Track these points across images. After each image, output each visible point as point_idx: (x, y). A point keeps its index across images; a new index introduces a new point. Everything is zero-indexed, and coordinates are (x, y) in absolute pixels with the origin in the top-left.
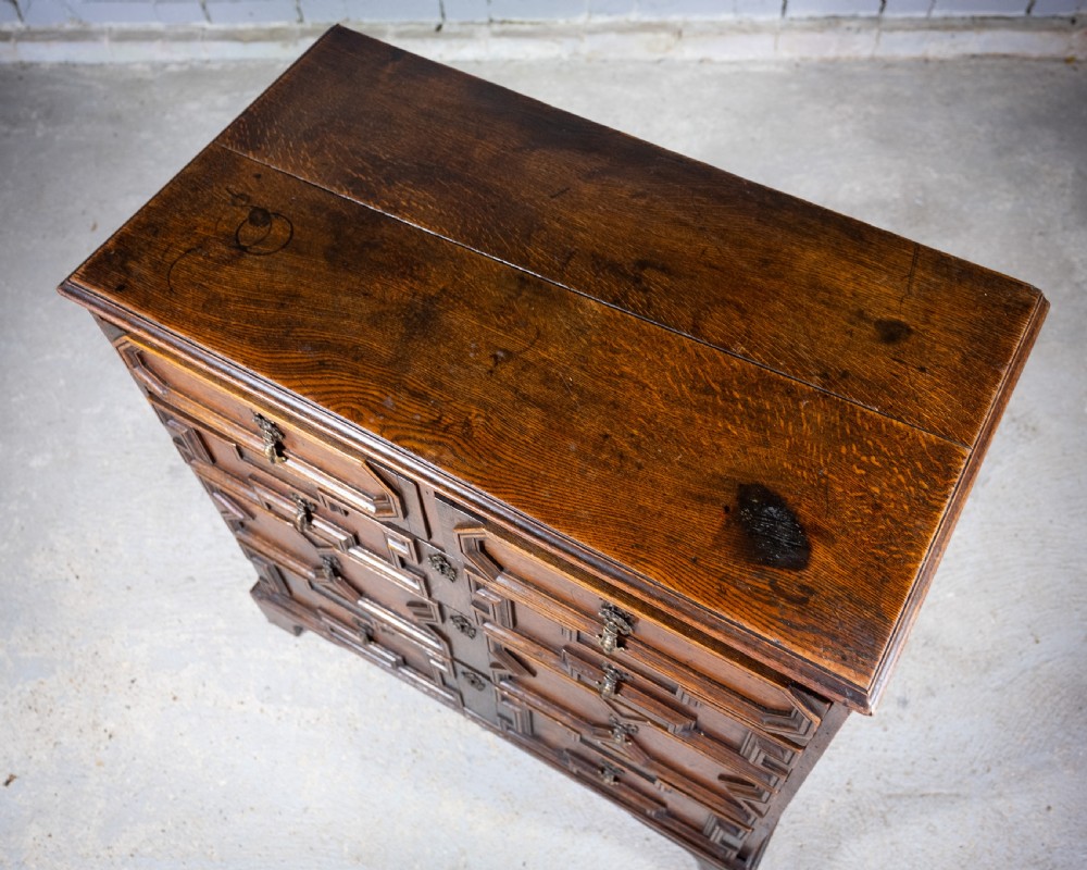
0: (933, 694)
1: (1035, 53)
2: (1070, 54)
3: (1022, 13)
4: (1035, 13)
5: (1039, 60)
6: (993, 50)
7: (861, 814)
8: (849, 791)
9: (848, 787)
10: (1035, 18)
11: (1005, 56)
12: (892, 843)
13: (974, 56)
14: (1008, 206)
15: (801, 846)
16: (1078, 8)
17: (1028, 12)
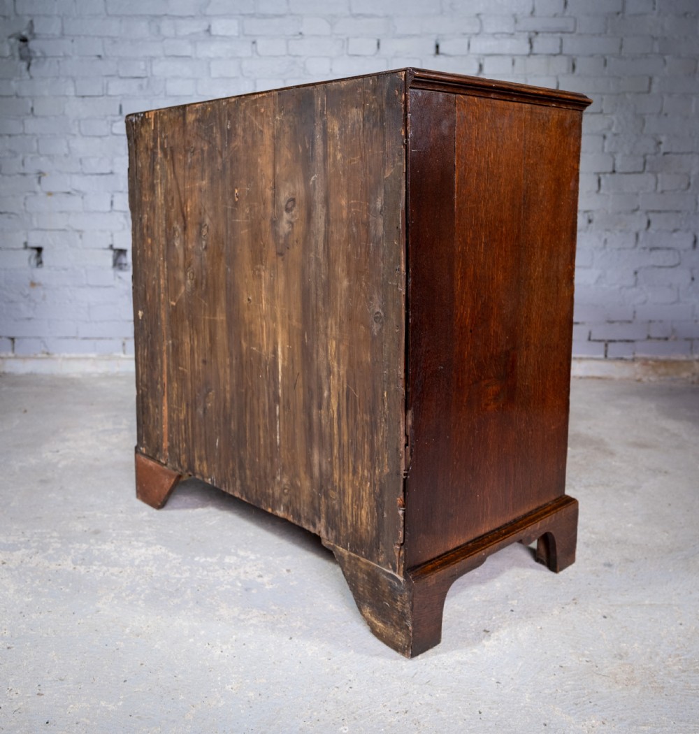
0: (632, 561)
1: (617, 376)
2: (638, 377)
3: (602, 356)
4: (609, 356)
5: (620, 379)
6: (591, 374)
7: (589, 614)
8: (576, 603)
9: (575, 601)
10: (610, 359)
11: (599, 378)
12: (622, 628)
13: (581, 378)
15: (541, 628)
16: (634, 354)
17: (606, 356)
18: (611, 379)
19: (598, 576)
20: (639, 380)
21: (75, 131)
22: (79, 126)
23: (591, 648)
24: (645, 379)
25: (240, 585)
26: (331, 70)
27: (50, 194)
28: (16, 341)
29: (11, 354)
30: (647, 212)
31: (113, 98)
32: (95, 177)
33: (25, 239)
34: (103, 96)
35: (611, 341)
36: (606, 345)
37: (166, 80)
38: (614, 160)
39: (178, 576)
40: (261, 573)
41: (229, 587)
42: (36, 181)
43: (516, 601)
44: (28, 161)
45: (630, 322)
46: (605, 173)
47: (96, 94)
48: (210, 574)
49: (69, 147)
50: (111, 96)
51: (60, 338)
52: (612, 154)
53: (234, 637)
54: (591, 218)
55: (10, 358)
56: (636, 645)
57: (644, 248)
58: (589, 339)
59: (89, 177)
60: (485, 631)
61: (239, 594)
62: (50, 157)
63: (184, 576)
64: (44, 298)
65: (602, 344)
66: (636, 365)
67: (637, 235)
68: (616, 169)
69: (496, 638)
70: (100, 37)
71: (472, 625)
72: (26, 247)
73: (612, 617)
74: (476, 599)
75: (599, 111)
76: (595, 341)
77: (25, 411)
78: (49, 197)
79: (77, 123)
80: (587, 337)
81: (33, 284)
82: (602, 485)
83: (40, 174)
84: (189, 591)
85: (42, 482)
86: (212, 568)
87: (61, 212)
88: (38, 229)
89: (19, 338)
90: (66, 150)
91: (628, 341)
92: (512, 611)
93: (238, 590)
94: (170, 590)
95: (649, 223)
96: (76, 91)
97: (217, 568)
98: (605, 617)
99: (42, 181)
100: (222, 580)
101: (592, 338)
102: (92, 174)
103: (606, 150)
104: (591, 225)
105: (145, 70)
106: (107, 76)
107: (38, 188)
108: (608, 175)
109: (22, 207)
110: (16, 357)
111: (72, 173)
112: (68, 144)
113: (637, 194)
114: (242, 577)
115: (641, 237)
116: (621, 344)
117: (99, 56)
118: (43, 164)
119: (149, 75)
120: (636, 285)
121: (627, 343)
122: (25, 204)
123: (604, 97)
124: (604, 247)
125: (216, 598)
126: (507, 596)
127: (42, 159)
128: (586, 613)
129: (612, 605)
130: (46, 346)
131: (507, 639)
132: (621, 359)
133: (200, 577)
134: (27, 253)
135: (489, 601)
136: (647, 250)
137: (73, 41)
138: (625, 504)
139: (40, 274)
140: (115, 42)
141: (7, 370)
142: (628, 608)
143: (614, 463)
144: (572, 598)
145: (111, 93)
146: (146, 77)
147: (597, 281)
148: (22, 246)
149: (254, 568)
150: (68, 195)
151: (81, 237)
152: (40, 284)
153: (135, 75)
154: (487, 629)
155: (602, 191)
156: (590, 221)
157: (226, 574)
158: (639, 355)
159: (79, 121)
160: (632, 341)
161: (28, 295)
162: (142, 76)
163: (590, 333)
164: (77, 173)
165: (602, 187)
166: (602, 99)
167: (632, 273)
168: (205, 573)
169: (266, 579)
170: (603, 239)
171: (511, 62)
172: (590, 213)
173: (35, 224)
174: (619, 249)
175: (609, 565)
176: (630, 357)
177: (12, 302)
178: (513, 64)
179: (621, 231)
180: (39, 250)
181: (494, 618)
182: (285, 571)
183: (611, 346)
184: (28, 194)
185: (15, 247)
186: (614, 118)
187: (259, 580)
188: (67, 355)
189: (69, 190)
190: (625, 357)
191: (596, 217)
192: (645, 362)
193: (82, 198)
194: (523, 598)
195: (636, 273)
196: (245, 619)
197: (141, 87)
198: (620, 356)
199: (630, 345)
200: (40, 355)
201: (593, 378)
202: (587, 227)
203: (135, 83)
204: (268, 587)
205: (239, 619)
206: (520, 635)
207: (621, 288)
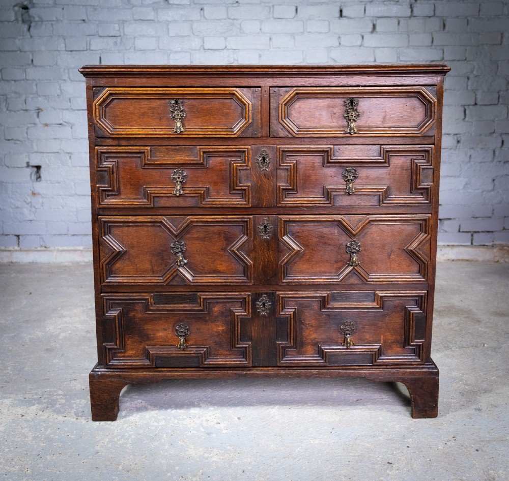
1: (480, 259)
2: (497, 259)
3: (469, 244)
4: (474, 244)
5: (483, 261)
6: (461, 257)
7: (465, 448)
8: (455, 440)
10: (475, 246)
11: (467, 260)
12: (490, 458)
13: (453, 260)
14: (482, 289)
16: (493, 242)
17: (472, 244)
18: (476, 261)
19: (471, 418)
20: (498, 262)
21: (66, 77)
22: (69, 73)
23: (467, 475)
24: (502, 261)
25: (203, 430)
26: (261, 29)
27: (46, 125)
28: (20, 237)
29: (17, 248)
30: (501, 135)
31: (94, 52)
32: (81, 111)
33: (27, 160)
34: (87, 50)
35: (475, 232)
36: (472, 235)
37: (135, 38)
38: (476, 95)
39: (156, 424)
40: (218, 421)
41: (195, 432)
42: (35, 115)
43: (411, 439)
44: (29, 100)
45: (490, 217)
46: (469, 105)
47: (82, 49)
48: (180, 422)
49: (61, 90)
50: (92, 50)
51: (55, 235)
52: (474, 91)
53: (201, 471)
54: (459, 139)
55: (16, 251)
56: (500, 471)
57: (500, 162)
58: (459, 231)
59: (77, 112)
60: (389, 463)
61: (203, 438)
62: (46, 97)
63: (161, 424)
64: (42, 204)
65: (469, 234)
66: (495, 250)
67: (494, 152)
68: (477, 103)
69: (397, 468)
70: (83, 6)
71: (378, 459)
72: (28, 165)
73: (482, 450)
74: (381, 438)
75: (464, 59)
76: (463, 232)
77: (31, 293)
78: (46, 128)
79: (67, 71)
80: (458, 230)
81: (34, 194)
82: (472, 346)
83: (39, 111)
84: (165, 436)
85: (48, 350)
86: (181, 417)
87: (55, 139)
88: (37, 152)
89: (22, 235)
90: (59, 92)
91: (488, 232)
92: (408, 447)
93: (202, 434)
94: (151, 435)
95: (503, 142)
96: (66, 47)
97: (185, 417)
98: (477, 450)
99: (40, 115)
100: (189, 426)
101: (461, 230)
102: (79, 110)
103: (469, 88)
104: (459, 145)
105: (119, 30)
106: (89, 35)
107: (37, 121)
108: (471, 107)
109: (26, 135)
110: (21, 250)
111: (63, 109)
112: (60, 87)
113: (493, 121)
114: (205, 424)
115: (497, 153)
116: (483, 234)
117: (84, 20)
118: (41, 102)
119: (122, 34)
120: (493, 190)
121: (488, 234)
122: (27, 133)
123: (467, 48)
124: (470, 161)
125: (185, 441)
126: (404, 436)
127: (40, 99)
128: (463, 448)
129: (482, 441)
130: (43, 241)
131: (405, 469)
132: (484, 245)
133: (173, 424)
134: (29, 170)
135: (390, 439)
136: (502, 163)
137: (63, 9)
138: (490, 361)
139: (39, 187)
140: (95, 9)
141: (14, 260)
142: (494, 443)
143: (480, 329)
144: (453, 436)
145: (92, 48)
146: (120, 36)
147: (464, 187)
148: (25, 165)
149: (214, 417)
150: (60, 126)
151: (70, 157)
152: (39, 194)
153: (111, 35)
154: (390, 462)
155: (467, 119)
156: (458, 142)
157: (192, 421)
158: (497, 242)
159: (69, 70)
160: (492, 232)
161: (31, 202)
162: (117, 35)
163: (460, 226)
164: (67, 109)
165: (467, 116)
166: (466, 50)
167: (490, 180)
168: (176, 421)
169: (222, 425)
170: (468, 155)
171: (397, 23)
172: (458, 136)
173: (35, 149)
174: (481, 163)
175: (479, 410)
176: (491, 244)
177: (18, 208)
178: (399, 24)
179: (482, 149)
180: (38, 168)
181: (395, 453)
182: (236, 418)
183: (475, 235)
184: (29, 125)
185: (20, 166)
186: (475, 63)
187: (217, 426)
188: (60, 248)
189: (61, 122)
190: (486, 244)
191: (463, 139)
192: (502, 248)
193: (71, 128)
194: (416, 437)
195: (494, 180)
196: (208, 457)
197: (116, 43)
198: (483, 244)
199: (490, 235)
200: (39, 249)
201: (462, 260)
202: (457, 146)
203: (111, 41)
204: (224, 432)
205: (204, 457)
206: (415, 466)
207: (483, 192)
